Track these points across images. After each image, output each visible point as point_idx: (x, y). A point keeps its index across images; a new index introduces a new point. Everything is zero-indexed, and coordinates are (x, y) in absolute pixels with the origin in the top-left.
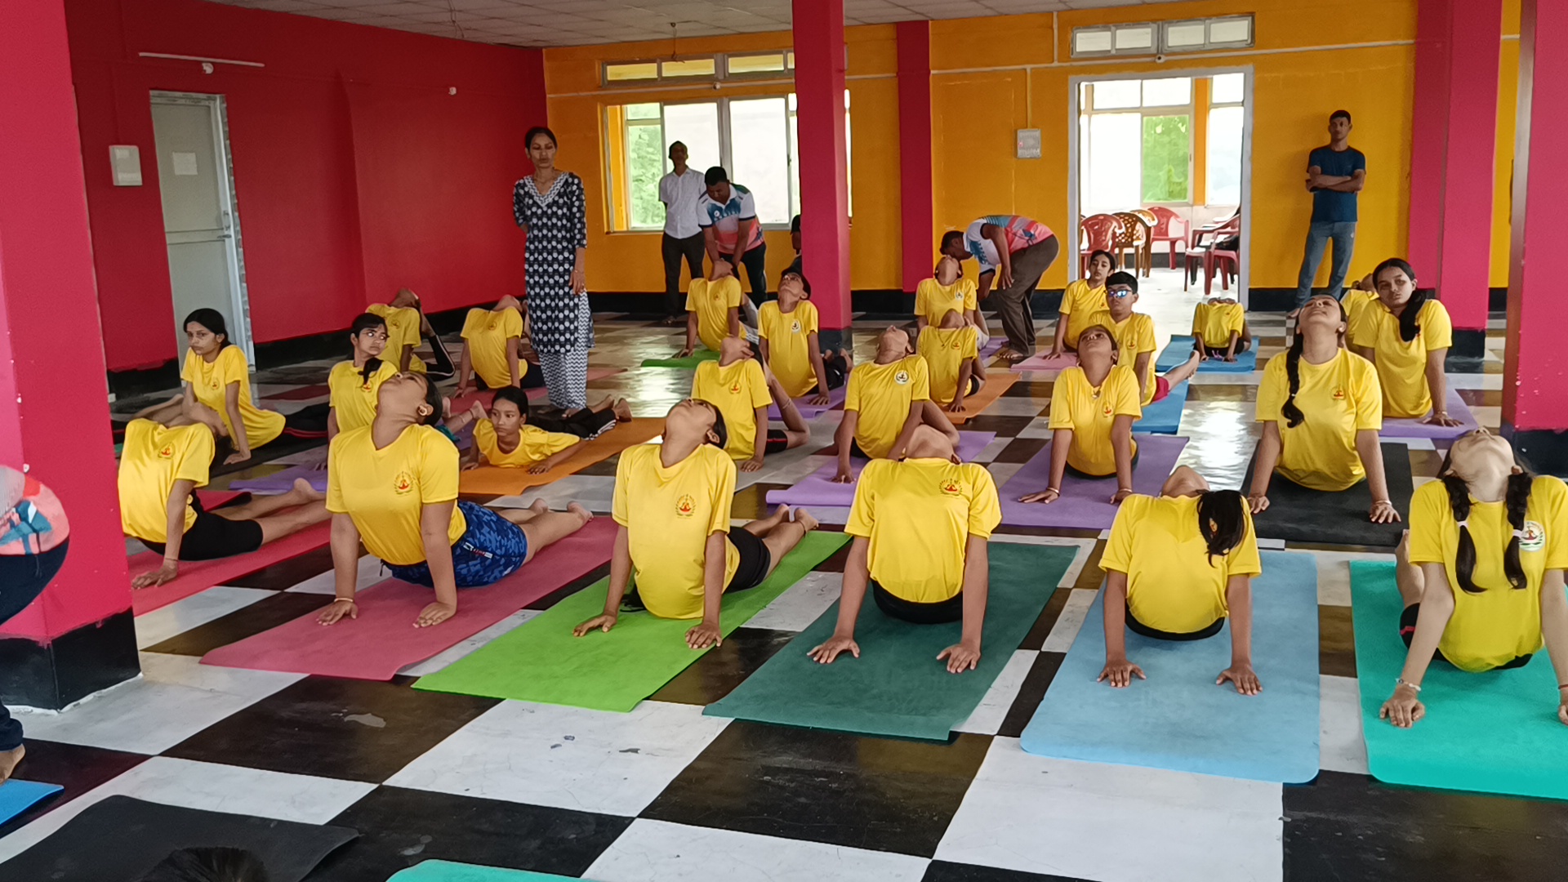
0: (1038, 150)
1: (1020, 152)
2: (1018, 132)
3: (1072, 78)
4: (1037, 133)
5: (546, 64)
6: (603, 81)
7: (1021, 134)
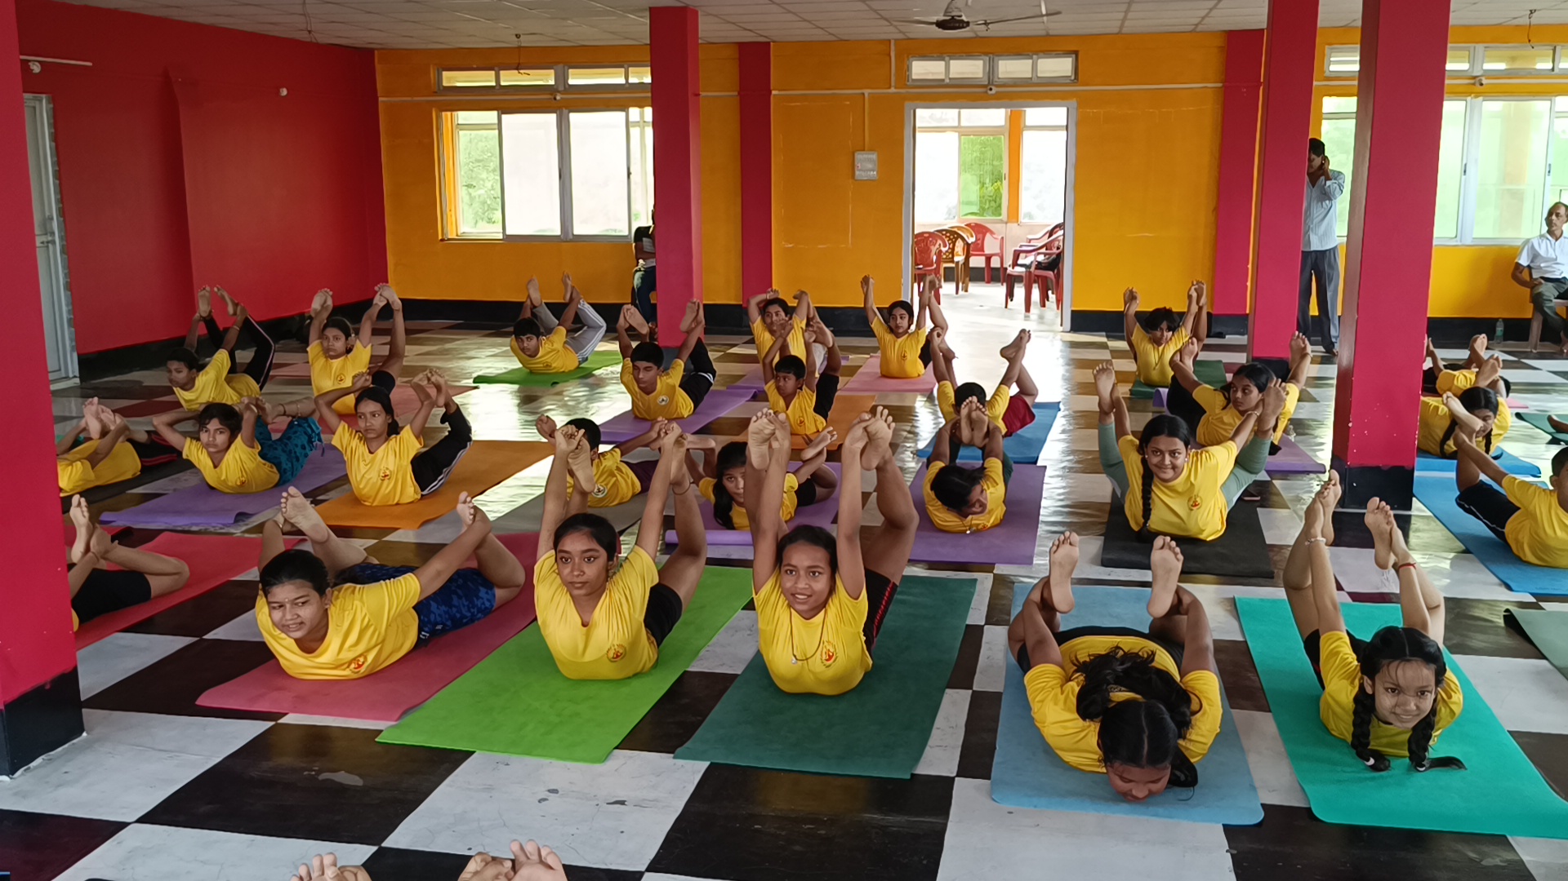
0: (875, 173)
1: (857, 173)
2: (856, 154)
3: (908, 104)
4: (874, 156)
5: (378, 67)
6: (439, 86)
7: (859, 156)
